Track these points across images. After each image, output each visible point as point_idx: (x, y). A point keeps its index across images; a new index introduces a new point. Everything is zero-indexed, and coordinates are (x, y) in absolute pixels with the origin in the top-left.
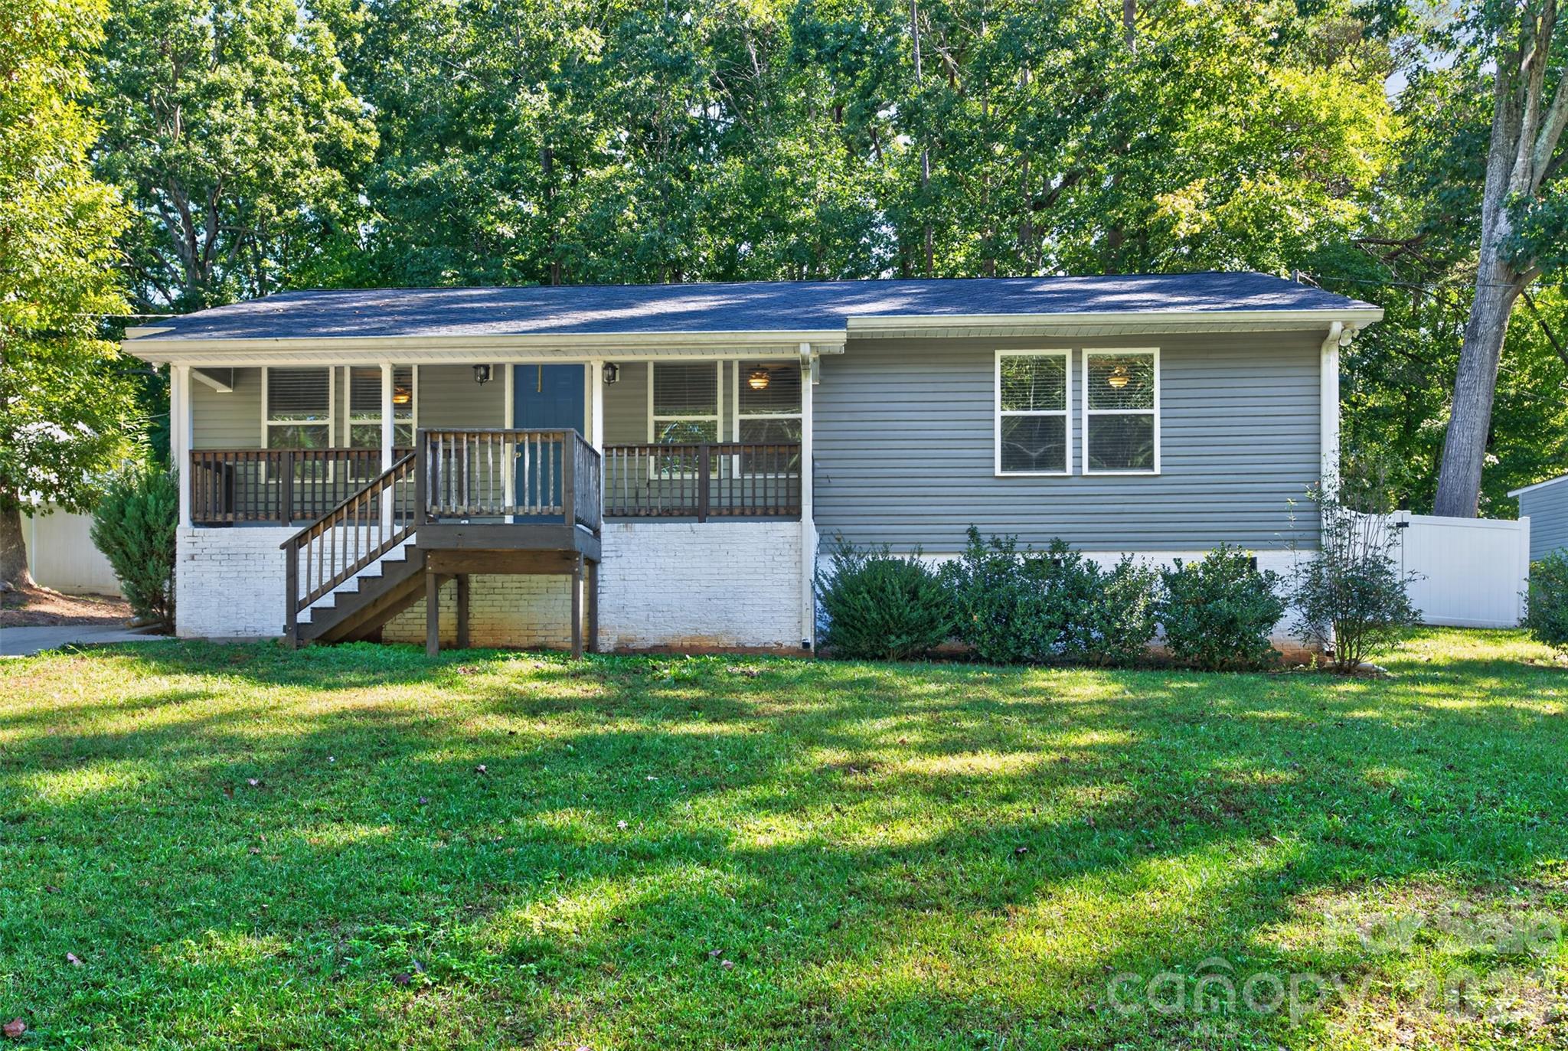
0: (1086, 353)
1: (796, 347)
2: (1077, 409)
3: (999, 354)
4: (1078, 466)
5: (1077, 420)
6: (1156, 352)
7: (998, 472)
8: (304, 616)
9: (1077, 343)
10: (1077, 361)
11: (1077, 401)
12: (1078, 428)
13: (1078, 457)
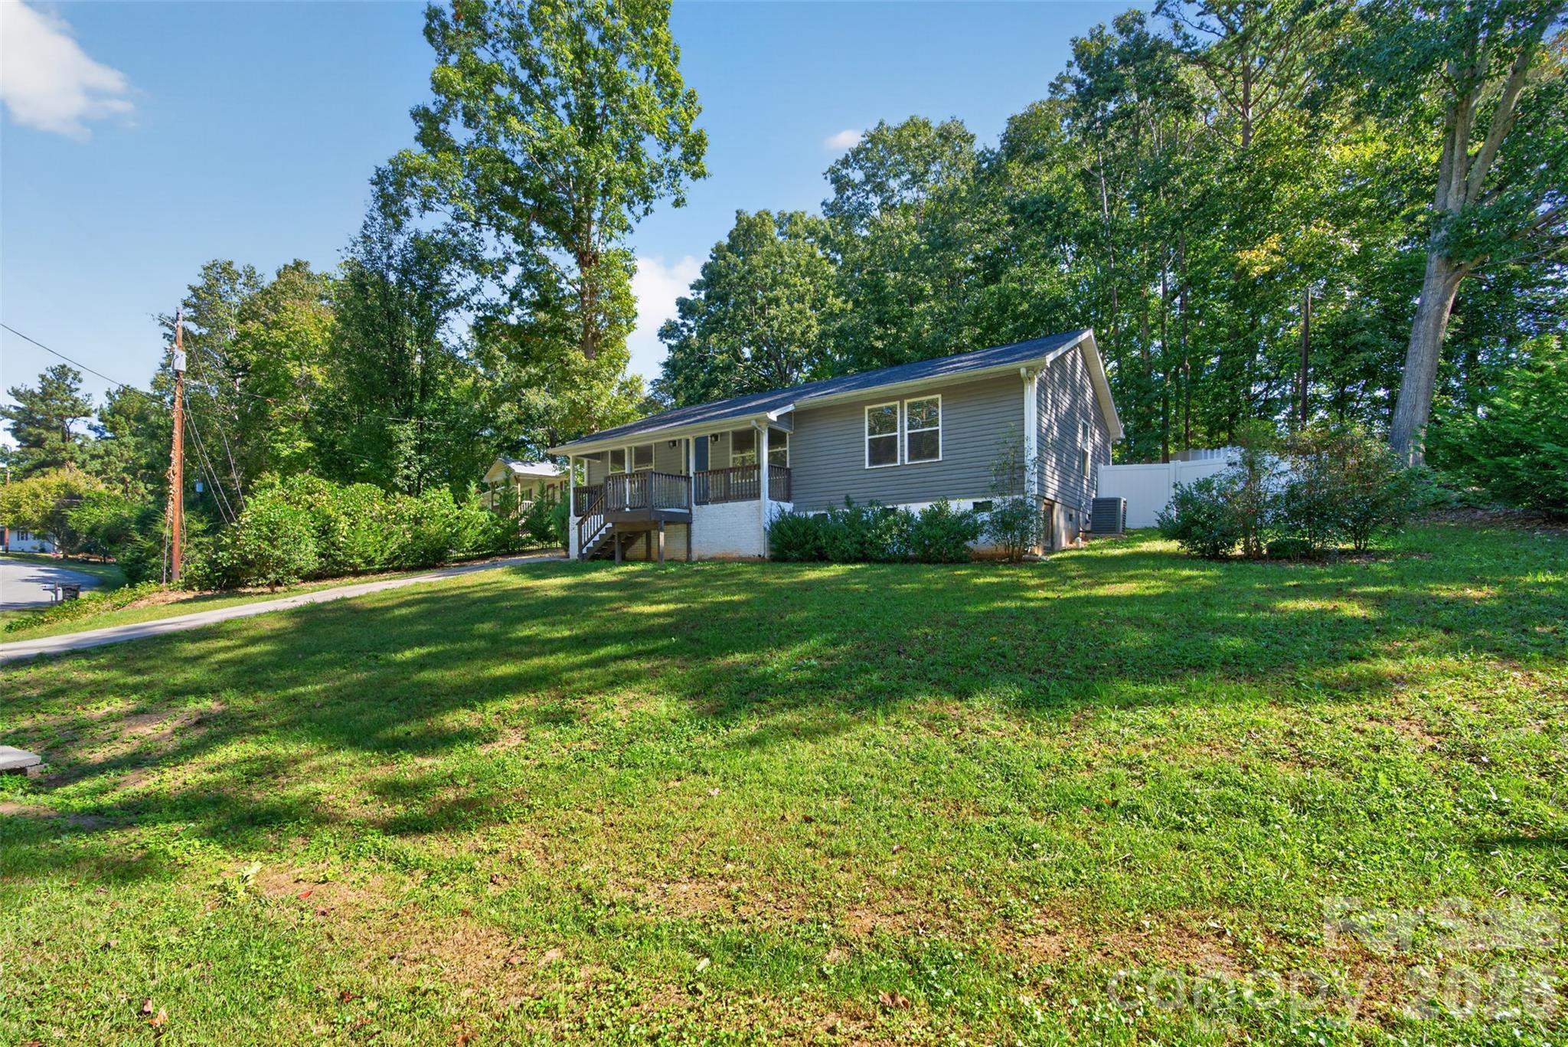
0: (906, 402)
1: (749, 421)
2: (902, 431)
3: (867, 408)
4: (902, 460)
5: (902, 436)
6: (939, 396)
7: (867, 466)
8: (584, 551)
9: (901, 398)
10: (902, 407)
11: (902, 427)
12: (902, 441)
13: (902, 456)
